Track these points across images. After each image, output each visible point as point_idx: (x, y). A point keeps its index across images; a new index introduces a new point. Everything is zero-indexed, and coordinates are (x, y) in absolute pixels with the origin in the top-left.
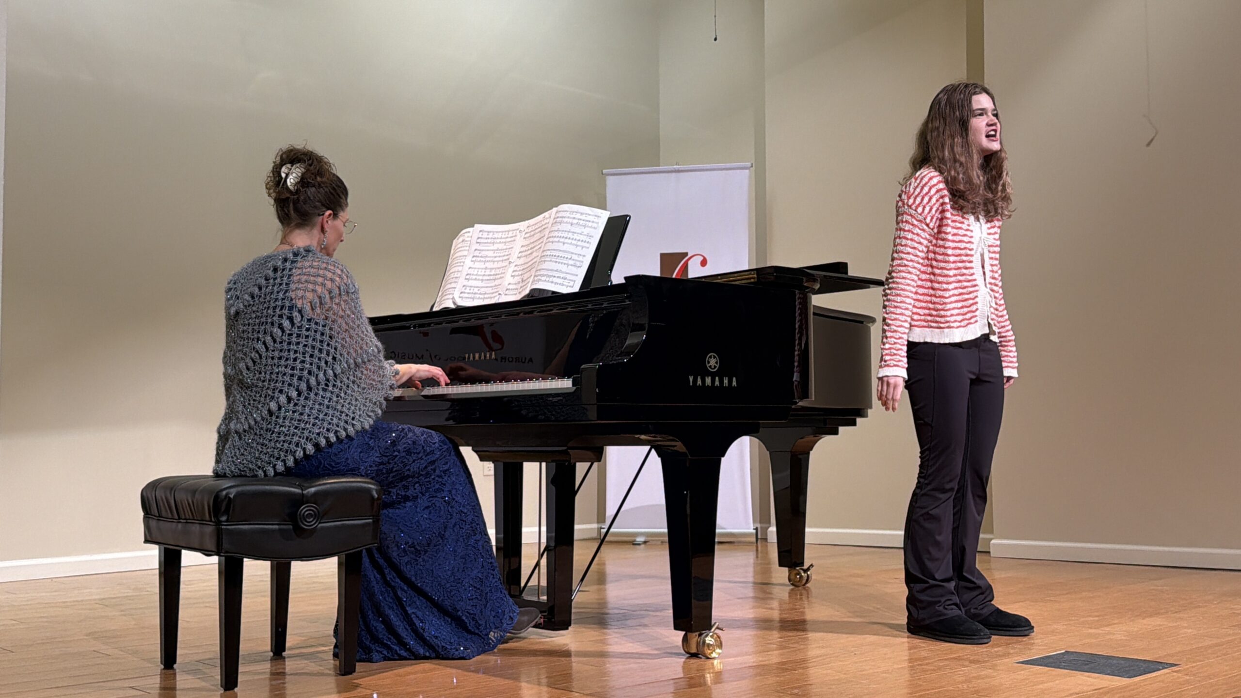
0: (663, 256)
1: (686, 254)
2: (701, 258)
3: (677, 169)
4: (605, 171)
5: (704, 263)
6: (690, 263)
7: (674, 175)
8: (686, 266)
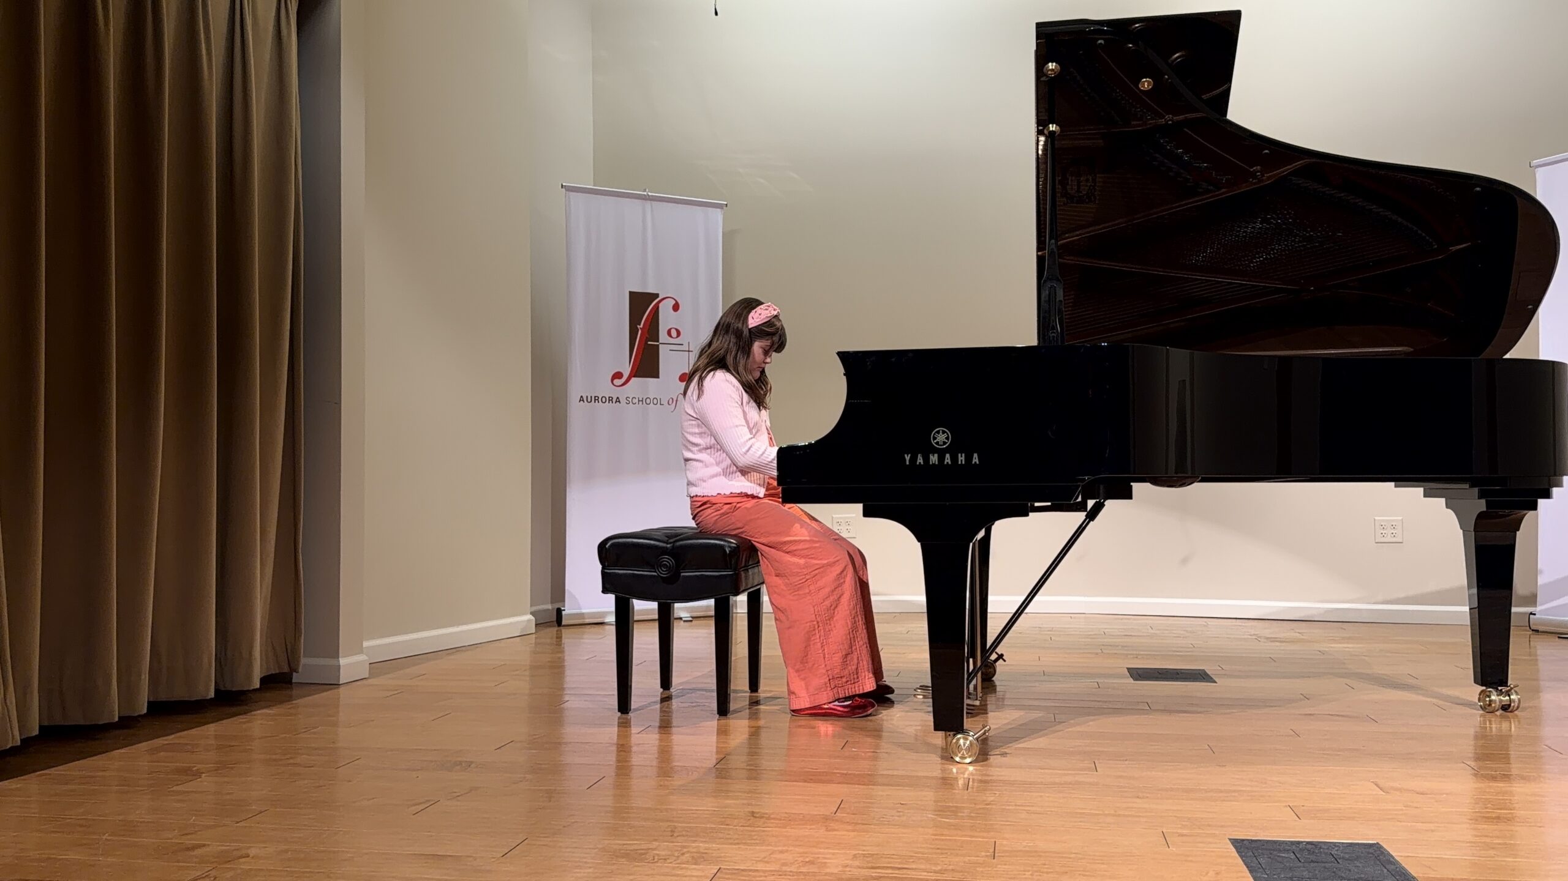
4: (1535, 162)
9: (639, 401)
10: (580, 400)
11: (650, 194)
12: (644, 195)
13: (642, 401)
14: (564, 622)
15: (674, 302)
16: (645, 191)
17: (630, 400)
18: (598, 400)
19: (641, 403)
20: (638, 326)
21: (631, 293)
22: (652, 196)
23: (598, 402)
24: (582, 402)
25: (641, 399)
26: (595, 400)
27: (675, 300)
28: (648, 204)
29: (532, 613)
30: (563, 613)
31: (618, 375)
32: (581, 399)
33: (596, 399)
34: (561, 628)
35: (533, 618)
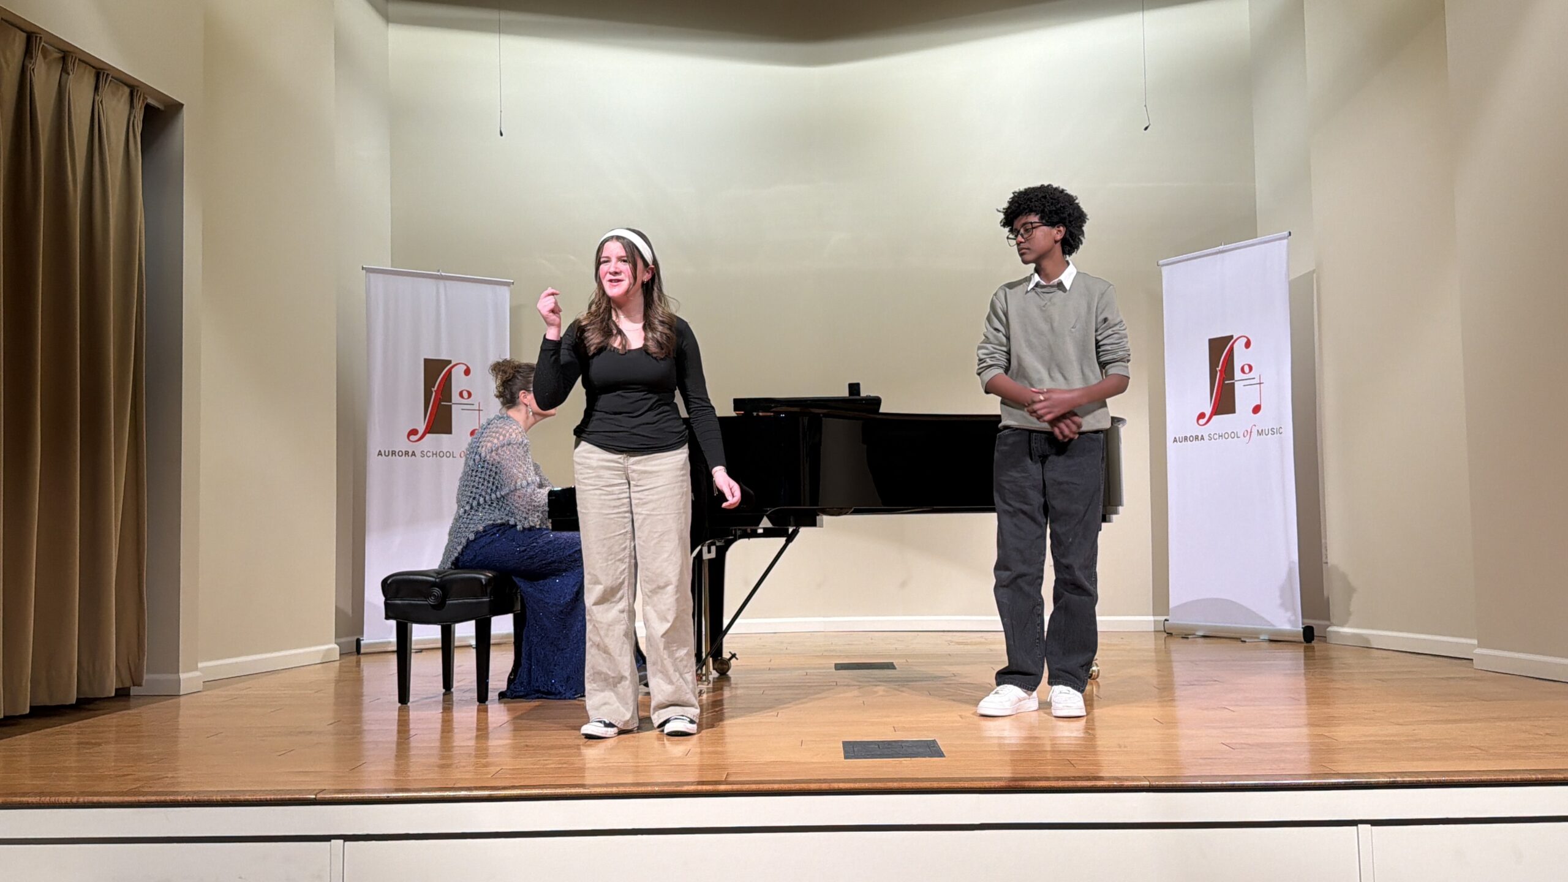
0: (1211, 341)
1: (1231, 337)
2: (1245, 340)
3: (1221, 250)
4: (1161, 262)
5: (1248, 345)
6: (1235, 346)
7: (1219, 255)
8: (1232, 349)
9: (433, 454)
10: (379, 455)
11: (443, 274)
12: (438, 275)
13: (436, 454)
14: (362, 651)
15: (465, 367)
16: (438, 271)
17: (425, 453)
18: (395, 454)
19: (435, 456)
20: (433, 389)
21: (426, 360)
22: (445, 275)
23: (395, 456)
24: (380, 456)
25: (435, 453)
26: (392, 454)
27: (465, 365)
28: (441, 283)
29: (336, 643)
30: (362, 642)
31: (414, 432)
32: (380, 453)
33: (394, 453)
34: (360, 656)
35: (337, 647)
